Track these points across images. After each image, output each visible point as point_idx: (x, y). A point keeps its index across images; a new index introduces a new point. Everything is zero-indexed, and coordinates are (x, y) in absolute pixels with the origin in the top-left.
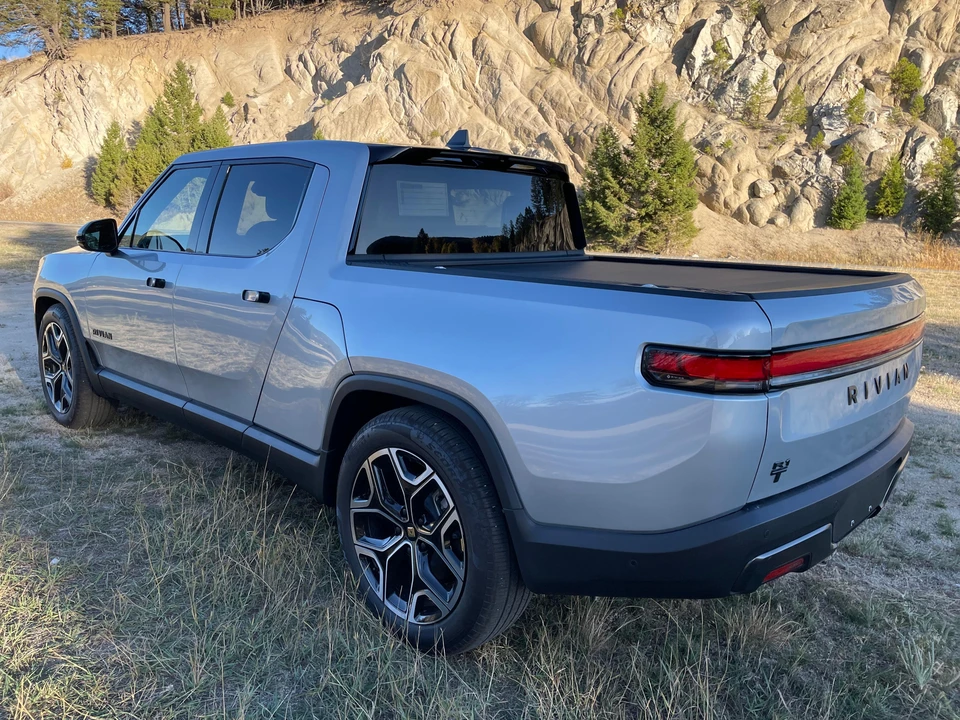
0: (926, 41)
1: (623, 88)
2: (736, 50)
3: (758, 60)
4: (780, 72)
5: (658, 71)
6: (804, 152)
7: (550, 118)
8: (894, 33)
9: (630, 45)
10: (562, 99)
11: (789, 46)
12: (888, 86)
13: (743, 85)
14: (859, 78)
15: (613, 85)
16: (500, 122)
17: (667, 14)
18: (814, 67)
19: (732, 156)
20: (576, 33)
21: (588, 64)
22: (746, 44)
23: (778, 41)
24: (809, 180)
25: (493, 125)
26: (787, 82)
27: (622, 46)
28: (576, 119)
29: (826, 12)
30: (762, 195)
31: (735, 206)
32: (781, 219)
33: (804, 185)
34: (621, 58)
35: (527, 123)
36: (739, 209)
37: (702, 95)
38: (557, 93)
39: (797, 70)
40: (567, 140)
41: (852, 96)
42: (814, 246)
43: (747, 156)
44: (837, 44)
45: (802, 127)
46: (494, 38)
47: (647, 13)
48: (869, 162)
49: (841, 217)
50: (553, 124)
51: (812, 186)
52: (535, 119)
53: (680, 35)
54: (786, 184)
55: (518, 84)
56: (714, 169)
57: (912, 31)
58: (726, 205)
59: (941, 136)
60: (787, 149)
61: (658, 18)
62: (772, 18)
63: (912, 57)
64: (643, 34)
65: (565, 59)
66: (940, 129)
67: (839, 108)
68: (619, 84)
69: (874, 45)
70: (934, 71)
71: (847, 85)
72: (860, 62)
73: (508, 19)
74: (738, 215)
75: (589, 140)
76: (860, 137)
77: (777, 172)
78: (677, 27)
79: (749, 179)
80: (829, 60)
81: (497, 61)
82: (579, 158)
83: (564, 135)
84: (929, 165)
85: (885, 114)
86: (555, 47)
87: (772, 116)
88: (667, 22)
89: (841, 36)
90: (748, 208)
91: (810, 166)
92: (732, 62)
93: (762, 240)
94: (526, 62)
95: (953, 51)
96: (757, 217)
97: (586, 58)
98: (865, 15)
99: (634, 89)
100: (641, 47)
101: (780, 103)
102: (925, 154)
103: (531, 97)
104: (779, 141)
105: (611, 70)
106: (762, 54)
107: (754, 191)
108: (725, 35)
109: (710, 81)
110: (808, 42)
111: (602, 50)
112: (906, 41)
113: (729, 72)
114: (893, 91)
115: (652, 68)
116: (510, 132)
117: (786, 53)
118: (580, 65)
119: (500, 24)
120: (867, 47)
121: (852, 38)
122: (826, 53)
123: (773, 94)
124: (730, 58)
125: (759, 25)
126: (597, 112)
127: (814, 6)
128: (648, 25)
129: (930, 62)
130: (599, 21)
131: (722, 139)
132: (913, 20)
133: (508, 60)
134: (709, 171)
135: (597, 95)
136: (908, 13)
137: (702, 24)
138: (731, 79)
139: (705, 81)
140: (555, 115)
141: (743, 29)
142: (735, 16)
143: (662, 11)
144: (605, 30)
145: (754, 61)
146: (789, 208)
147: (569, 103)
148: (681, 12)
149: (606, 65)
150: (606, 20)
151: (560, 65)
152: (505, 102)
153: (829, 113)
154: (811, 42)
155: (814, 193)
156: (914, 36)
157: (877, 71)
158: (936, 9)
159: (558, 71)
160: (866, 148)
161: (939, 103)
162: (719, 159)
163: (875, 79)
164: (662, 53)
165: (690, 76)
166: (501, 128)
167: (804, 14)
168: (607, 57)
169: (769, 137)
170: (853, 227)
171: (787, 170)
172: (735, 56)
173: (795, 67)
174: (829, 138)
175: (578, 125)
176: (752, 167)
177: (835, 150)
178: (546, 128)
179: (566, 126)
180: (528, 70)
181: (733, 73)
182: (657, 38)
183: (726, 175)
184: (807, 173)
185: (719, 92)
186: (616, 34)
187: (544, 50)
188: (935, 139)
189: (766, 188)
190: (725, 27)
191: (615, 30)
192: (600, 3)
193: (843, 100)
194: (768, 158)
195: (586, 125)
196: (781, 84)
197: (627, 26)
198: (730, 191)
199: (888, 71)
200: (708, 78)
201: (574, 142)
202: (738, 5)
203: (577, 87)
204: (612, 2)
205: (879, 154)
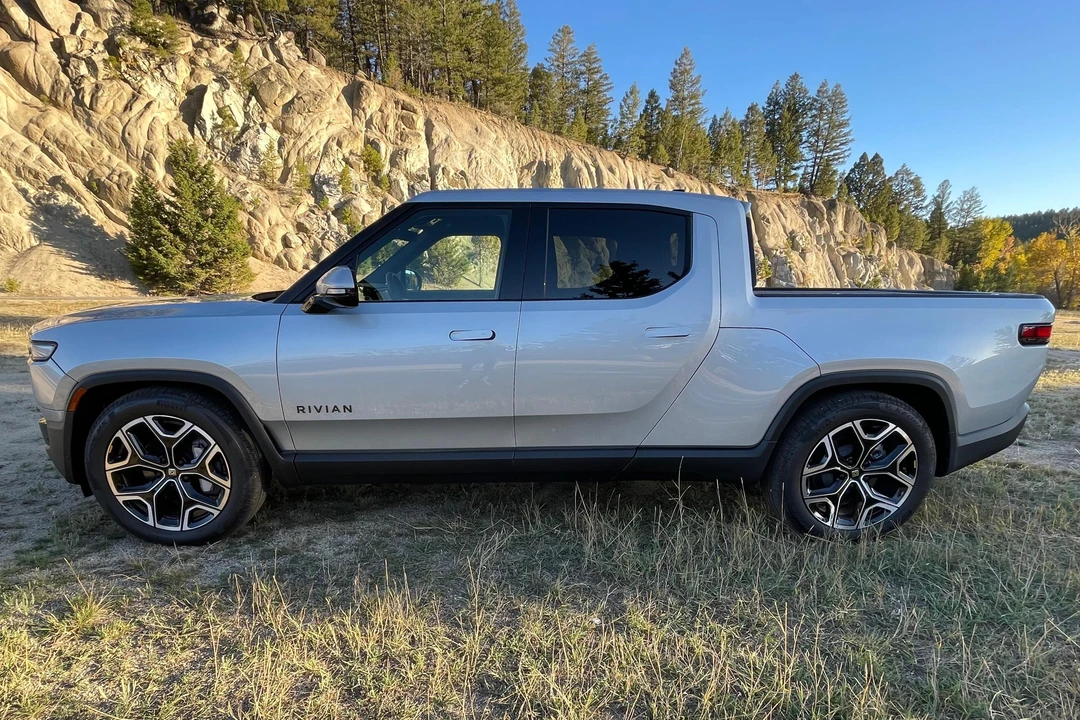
0: (379, 134)
1: (139, 138)
2: (240, 119)
3: (261, 130)
4: (281, 144)
5: (171, 127)
6: (316, 210)
7: (59, 160)
8: (357, 124)
9: (134, 98)
10: (70, 141)
11: (283, 123)
12: (362, 165)
13: (254, 150)
14: (341, 156)
15: (127, 135)
17: (166, 72)
18: (306, 144)
19: (262, 212)
20: (65, 72)
21: (91, 107)
22: (247, 115)
23: (273, 116)
24: (325, 234)
26: (289, 153)
27: (126, 96)
28: (94, 165)
29: (306, 98)
30: (293, 245)
31: (274, 255)
33: (323, 239)
34: (128, 107)
35: (31, 162)
36: (278, 257)
37: (219, 155)
38: (62, 135)
39: (294, 144)
40: (88, 186)
41: (340, 170)
43: (274, 213)
44: (320, 127)
45: (309, 191)
47: (144, 67)
48: (363, 222)
50: (66, 166)
52: (40, 159)
53: (183, 96)
54: (309, 237)
55: (5, 118)
56: (249, 222)
57: (369, 123)
58: (267, 253)
60: (303, 209)
61: (157, 74)
62: (264, 95)
63: (373, 145)
64: (145, 87)
65: (60, 99)
66: (401, 200)
67: (333, 179)
68: (134, 135)
69: (346, 131)
70: (388, 157)
71: (334, 161)
72: (339, 144)
74: (278, 262)
75: (116, 187)
76: (354, 202)
77: (300, 228)
78: (179, 88)
79: (280, 233)
80: (317, 140)
82: (107, 205)
83: (83, 180)
85: (364, 187)
86: (42, 83)
87: (283, 179)
88: (169, 81)
89: (321, 121)
90: (285, 256)
91: (323, 223)
92: (238, 129)
94: (8, 95)
95: (397, 144)
96: (295, 265)
97: (87, 100)
98: (334, 107)
99: (152, 142)
100: (148, 101)
101: (287, 171)
103: (26, 132)
104: (296, 202)
105: (120, 119)
106: (263, 126)
107: (286, 243)
108: (227, 104)
109: (223, 143)
110: (298, 122)
111: (104, 97)
112: (366, 131)
113: (238, 138)
114: (366, 170)
115: (163, 123)
116: (9, 171)
117: (282, 129)
118: (82, 109)
120: (341, 132)
121: (329, 123)
122: (313, 134)
123: (280, 162)
124: (237, 125)
125: (254, 101)
126: (116, 160)
127: (295, 92)
128: (148, 79)
129: (386, 150)
130: (92, 66)
131: (249, 197)
132: (368, 117)
134: (246, 224)
135: (111, 142)
136: (364, 110)
137: (203, 90)
138: (242, 144)
139: (218, 142)
140: (65, 158)
141: (241, 102)
142: (232, 88)
143: (160, 68)
144: (102, 73)
145: (258, 132)
146: (317, 257)
147: (79, 147)
148: (180, 73)
149: (113, 112)
150: (100, 66)
151: (56, 105)
153: (326, 182)
154: (299, 122)
155: (331, 245)
156: (371, 128)
157: (351, 153)
158: (381, 110)
159: (54, 110)
160: (359, 211)
161: (396, 181)
162: (250, 213)
163: (353, 159)
164: (170, 110)
165: (204, 137)
167: (289, 97)
168: (111, 104)
169: (286, 198)
171: (308, 226)
172: (241, 124)
173: (292, 141)
174: (332, 202)
175: (98, 171)
176: (280, 222)
177: (339, 211)
178: (57, 172)
179: (83, 171)
180: (14, 106)
181: (243, 139)
182: (162, 97)
183: (261, 229)
184: (323, 229)
185: (235, 154)
186: (115, 82)
187: (28, 85)
189: (295, 239)
190: (226, 96)
191: (113, 78)
192: (87, 46)
193: (334, 173)
194: (291, 215)
195: (108, 172)
196: (285, 154)
197: (126, 76)
198: (267, 242)
199: (359, 154)
200: (220, 140)
201: (98, 187)
202: (232, 78)
203: (83, 131)
204: (100, 47)
205: (369, 217)
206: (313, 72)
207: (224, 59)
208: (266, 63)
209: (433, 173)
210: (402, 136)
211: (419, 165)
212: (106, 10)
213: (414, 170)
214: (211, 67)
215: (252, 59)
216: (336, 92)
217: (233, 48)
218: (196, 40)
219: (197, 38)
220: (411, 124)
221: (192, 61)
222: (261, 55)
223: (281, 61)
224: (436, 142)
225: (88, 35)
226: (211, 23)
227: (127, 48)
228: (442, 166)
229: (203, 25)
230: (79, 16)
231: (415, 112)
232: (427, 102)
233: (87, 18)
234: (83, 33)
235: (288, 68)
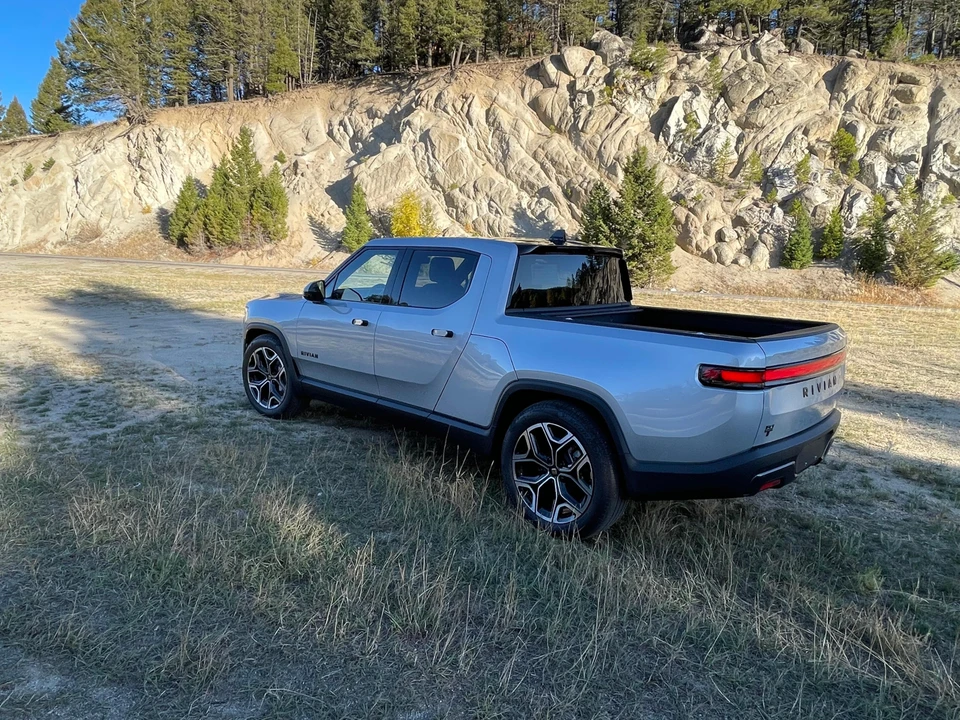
0: (860, 115)
1: (611, 151)
2: (704, 121)
3: (722, 129)
4: (740, 139)
5: (640, 137)
6: (761, 205)
7: (550, 174)
8: (833, 108)
9: (617, 116)
10: (561, 159)
11: (747, 118)
12: (829, 152)
13: (709, 150)
14: (805, 145)
15: (603, 148)
16: (508, 177)
17: (647, 91)
18: (768, 136)
19: (702, 208)
20: (572, 105)
21: (582, 130)
22: (712, 117)
23: (738, 114)
24: (765, 227)
25: (503, 179)
26: (746, 148)
27: (610, 117)
28: (573, 175)
29: (778, 91)
30: (727, 239)
31: (705, 249)
32: (743, 260)
33: (761, 232)
34: (609, 126)
35: (532, 178)
36: (708, 251)
37: (676, 158)
38: (557, 154)
39: (754, 138)
40: (566, 194)
41: (800, 160)
42: (770, 283)
43: (714, 208)
44: (787, 117)
45: (758, 184)
46: (504, 109)
47: (630, 90)
48: (814, 214)
49: (792, 258)
50: (554, 179)
51: (768, 233)
52: (538, 175)
53: (657, 108)
54: (747, 231)
55: (524, 146)
56: (687, 217)
57: (848, 107)
58: (698, 247)
59: (873, 193)
60: (747, 202)
61: (639, 94)
62: (733, 95)
63: (850, 128)
64: (627, 107)
65: (563, 126)
66: (872, 187)
67: (787, 170)
68: (608, 147)
69: (817, 118)
70: (867, 139)
71: (795, 151)
72: (806, 132)
73: (515, 93)
74: (707, 256)
75: (583, 192)
76: (807, 193)
77: (738, 221)
78: (655, 102)
79: (716, 227)
80: (780, 131)
81: (506, 127)
82: (575, 207)
83: (562, 188)
84: (863, 217)
85: (826, 175)
86: (554, 114)
87: (734, 175)
88: (647, 98)
89: (789, 111)
90: (716, 250)
91: (766, 217)
92: (700, 131)
93: (727, 277)
94: (530, 129)
95: (882, 123)
96: (724, 258)
97: (580, 126)
98: (809, 94)
99: (621, 152)
100: (626, 117)
101: (741, 164)
102: (860, 208)
103: (535, 156)
104: (741, 196)
105: (601, 136)
106: (725, 125)
107: (720, 237)
108: (694, 109)
109: (683, 146)
110: (763, 116)
111: (593, 120)
112: (844, 114)
113: (698, 139)
114: (833, 157)
115: (634, 134)
116: (517, 185)
117: (744, 124)
118: (575, 133)
119: (509, 97)
120: (811, 120)
121: (798, 112)
122: (778, 124)
123: (735, 157)
124: (699, 127)
125: (722, 101)
126: (590, 169)
127: (767, 86)
128: (631, 100)
129: (865, 132)
130: (590, 96)
131: (693, 194)
132: (849, 98)
133: (515, 127)
134: (683, 220)
135: (590, 156)
136: (845, 92)
137: (675, 100)
138: (700, 144)
139: (678, 146)
140: (555, 171)
141: (709, 104)
142: (703, 94)
143: (643, 88)
144: (596, 103)
145: (718, 130)
146: (750, 251)
147: (566, 163)
148: (658, 90)
149: (597, 131)
150: (597, 95)
151: (559, 130)
152: (513, 161)
153: (779, 174)
154: (765, 115)
155: (769, 239)
156: (851, 111)
157: (818, 140)
158: (869, 89)
159: (557, 136)
160: (811, 202)
161: (871, 166)
162: (690, 209)
163: (818, 146)
164: (643, 122)
165: (666, 142)
166: (510, 182)
167: (759, 92)
168: (597, 125)
169: (732, 192)
170: (802, 267)
171: (747, 219)
172: (703, 126)
173: (752, 136)
174: (781, 194)
175: (574, 180)
176: (718, 216)
177: (785, 204)
178: (547, 183)
179: (564, 180)
180: (532, 135)
181: (702, 140)
182: (639, 112)
183: (698, 224)
184: (764, 222)
185: (690, 155)
186: (605, 107)
187: (546, 119)
188: (867, 194)
189: (730, 233)
190: (695, 102)
191: (605, 104)
192: (592, 81)
193: (792, 163)
194: (732, 209)
195: (581, 179)
196: (741, 149)
197: (614, 100)
198: (701, 236)
199: (828, 140)
200: (681, 143)
201: (571, 194)
202: (705, 85)
203: (573, 149)
204: (601, 81)
205: (822, 208)
206: (793, 62)
207: (702, 69)
208: (744, 64)
209: (928, 153)
210: (892, 114)
211: (909, 144)
212: (613, 50)
213: (900, 151)
214: (687, 79)
215: (730, 63)
216: (816, 77)
217: (713, 58)
218: (681, 57)
219: (682, 55)
220: (907, 97)
221: (673, 77)
222: (740, 57)
223: (759, 60)
224: (943, 112)
225: (595, 73)
226: (699, 39)
227: (620, 78)
228: (945, 142)
229: (692, 43)
230: (592, 60)
231: (915, 82)
232: (942, 68)
233: (599, 59)
234: (592, 73)
235: (764, 65)
